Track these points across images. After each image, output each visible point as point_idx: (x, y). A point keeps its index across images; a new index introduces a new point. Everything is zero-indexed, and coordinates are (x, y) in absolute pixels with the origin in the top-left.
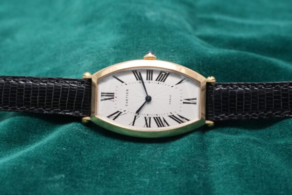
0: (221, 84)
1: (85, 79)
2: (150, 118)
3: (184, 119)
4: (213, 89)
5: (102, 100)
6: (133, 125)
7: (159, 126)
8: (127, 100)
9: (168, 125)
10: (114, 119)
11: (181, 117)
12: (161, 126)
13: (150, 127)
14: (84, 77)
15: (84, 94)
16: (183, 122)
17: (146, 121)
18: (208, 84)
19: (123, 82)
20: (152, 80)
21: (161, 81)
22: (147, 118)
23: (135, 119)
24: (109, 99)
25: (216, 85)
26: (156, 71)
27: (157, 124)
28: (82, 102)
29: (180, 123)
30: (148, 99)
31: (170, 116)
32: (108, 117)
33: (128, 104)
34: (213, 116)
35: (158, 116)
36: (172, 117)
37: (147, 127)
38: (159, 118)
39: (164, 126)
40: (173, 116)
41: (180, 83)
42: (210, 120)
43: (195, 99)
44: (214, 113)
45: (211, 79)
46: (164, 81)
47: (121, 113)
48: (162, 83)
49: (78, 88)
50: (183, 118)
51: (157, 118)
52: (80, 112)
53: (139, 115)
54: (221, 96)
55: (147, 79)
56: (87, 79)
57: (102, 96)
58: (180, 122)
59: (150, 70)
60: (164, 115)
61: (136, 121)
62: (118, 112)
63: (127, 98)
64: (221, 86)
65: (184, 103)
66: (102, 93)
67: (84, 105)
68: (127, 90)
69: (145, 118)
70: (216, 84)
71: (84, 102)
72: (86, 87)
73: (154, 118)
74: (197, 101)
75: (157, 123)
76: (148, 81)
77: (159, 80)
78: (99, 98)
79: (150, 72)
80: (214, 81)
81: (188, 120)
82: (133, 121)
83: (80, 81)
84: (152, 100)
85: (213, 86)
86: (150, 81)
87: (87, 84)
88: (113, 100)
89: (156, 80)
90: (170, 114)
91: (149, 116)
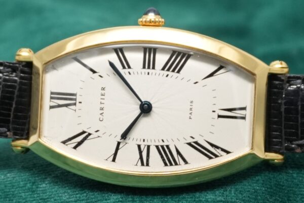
0: (298, 78)
1: (20, 62)
2: (149, 147)
3: (219, 151)
4: (282, 89)
5: (51, 107)
6: (114, 160)
7: (166, 165)
8: (102, 109)
9: (186, 162)
10: (75, 148)
11: (212, 145)
12: (171, 164)
13: (148, 165)
14: (17, 58)
15: (16, 92)
16: (216, 156)
17: (141, 152)
18: (272, 77)
19: (94, 72)
20: (154, 68)
21: (173, 71)
22: (142, 148)
23: (117, 149)
24: (66, 105)
25: (290, 80)
26: (164, 51)
27: (164, 160)
28: (13, 109)
29: (210, 158)
30: (146, 109)
31: (190, 144)
32: (64, 142)
33: (105, 116)
34: (280, 143)
35: (165, 144)
36: (195, 146)
37: (143, 164)
38: (168, 146)
39: (176, 164)
40: (196, 143)
41: (211, 75)
42: (276, 152)
43: (244, 109)
44: (284, 137)
45: (278, 66)
46: (178, 72)
47: (90, 134)
48: (175, 74)
49: (5, 80)
50: (217, 147)
51: (162, 147)
52: (9, 130)
53: (127, 141)
54: (299, 103)
55: (144, 67)
56: (22, 62)
57: (52, 98)
58: (210, 155)
59: (150, 49)
60: (177, 142)
61: (119, 152)
62: (84, 132)
63: (102, 106)
64: (299, 81)
65: (219, 116)
66: (52, 93)
67: (16, 117)
68: (103, 89)
69: (139, 146)
70: (289, 77)
71: (16, 110)
72: (21, 78)
73: (157, 147)
74: (249, 113)
75: (162, 157)
76: (147, 70)
77: (168, 70)
78: (47, 102)
79: (150, 51)
80: (286, 70)
81: (228, 152)
82: (114, 152)
83: (9, 67)
84: (153, 109)
85: (283, 81)
86: (151, 71)
87: (22, 72)
88: (73, 107)
89: (163, 69)
90: (191, 140)
91: (146, 143)
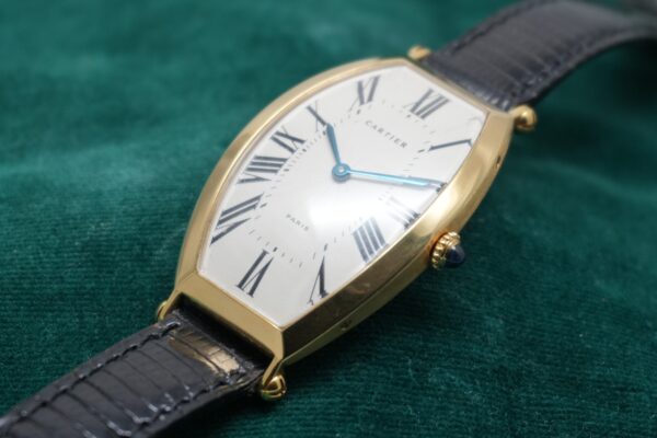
2: (292, 150)
6: (309, 108)
8: (381, 131)
9: (242, 181)
11: (237, 225)
12: (253, 164)
13: (273, 139)
17: (294, 139)
19: (433, 148)
22: (298, 144)
23: (319, 119)
31: (258, 198)
33: (369, 129)
35: (281, 171)
36: (252, 204)
37: (278, 134)
38: (275, 171)
39: (249, 169)
40: (254, 207)
43: (251, 293)
47: (362, 104)
50: (231, 228)
51: (280, 166)
53: (321, 133)
61: (314, 119)
63: (384, 133)
65: (264, 253)
68: (404, 145)
69: (301, 141)
73: (284, 160)
74: (242, 295)
84: (333, 182)
90: (262, 202)
91: (300, 151)
